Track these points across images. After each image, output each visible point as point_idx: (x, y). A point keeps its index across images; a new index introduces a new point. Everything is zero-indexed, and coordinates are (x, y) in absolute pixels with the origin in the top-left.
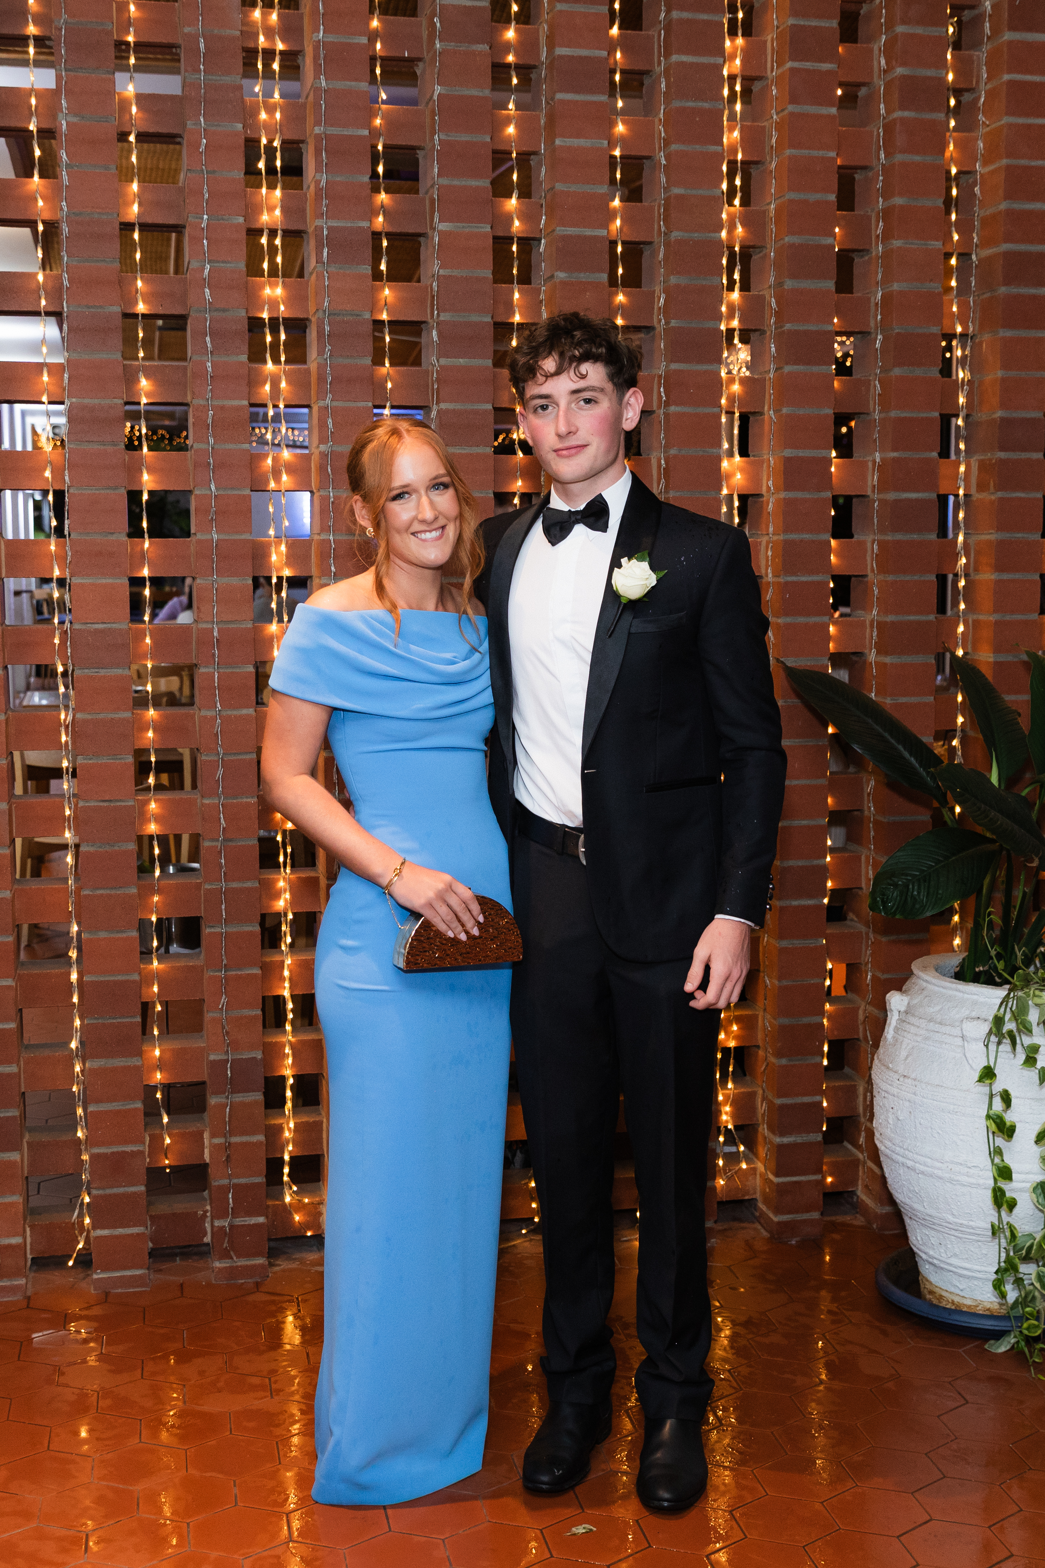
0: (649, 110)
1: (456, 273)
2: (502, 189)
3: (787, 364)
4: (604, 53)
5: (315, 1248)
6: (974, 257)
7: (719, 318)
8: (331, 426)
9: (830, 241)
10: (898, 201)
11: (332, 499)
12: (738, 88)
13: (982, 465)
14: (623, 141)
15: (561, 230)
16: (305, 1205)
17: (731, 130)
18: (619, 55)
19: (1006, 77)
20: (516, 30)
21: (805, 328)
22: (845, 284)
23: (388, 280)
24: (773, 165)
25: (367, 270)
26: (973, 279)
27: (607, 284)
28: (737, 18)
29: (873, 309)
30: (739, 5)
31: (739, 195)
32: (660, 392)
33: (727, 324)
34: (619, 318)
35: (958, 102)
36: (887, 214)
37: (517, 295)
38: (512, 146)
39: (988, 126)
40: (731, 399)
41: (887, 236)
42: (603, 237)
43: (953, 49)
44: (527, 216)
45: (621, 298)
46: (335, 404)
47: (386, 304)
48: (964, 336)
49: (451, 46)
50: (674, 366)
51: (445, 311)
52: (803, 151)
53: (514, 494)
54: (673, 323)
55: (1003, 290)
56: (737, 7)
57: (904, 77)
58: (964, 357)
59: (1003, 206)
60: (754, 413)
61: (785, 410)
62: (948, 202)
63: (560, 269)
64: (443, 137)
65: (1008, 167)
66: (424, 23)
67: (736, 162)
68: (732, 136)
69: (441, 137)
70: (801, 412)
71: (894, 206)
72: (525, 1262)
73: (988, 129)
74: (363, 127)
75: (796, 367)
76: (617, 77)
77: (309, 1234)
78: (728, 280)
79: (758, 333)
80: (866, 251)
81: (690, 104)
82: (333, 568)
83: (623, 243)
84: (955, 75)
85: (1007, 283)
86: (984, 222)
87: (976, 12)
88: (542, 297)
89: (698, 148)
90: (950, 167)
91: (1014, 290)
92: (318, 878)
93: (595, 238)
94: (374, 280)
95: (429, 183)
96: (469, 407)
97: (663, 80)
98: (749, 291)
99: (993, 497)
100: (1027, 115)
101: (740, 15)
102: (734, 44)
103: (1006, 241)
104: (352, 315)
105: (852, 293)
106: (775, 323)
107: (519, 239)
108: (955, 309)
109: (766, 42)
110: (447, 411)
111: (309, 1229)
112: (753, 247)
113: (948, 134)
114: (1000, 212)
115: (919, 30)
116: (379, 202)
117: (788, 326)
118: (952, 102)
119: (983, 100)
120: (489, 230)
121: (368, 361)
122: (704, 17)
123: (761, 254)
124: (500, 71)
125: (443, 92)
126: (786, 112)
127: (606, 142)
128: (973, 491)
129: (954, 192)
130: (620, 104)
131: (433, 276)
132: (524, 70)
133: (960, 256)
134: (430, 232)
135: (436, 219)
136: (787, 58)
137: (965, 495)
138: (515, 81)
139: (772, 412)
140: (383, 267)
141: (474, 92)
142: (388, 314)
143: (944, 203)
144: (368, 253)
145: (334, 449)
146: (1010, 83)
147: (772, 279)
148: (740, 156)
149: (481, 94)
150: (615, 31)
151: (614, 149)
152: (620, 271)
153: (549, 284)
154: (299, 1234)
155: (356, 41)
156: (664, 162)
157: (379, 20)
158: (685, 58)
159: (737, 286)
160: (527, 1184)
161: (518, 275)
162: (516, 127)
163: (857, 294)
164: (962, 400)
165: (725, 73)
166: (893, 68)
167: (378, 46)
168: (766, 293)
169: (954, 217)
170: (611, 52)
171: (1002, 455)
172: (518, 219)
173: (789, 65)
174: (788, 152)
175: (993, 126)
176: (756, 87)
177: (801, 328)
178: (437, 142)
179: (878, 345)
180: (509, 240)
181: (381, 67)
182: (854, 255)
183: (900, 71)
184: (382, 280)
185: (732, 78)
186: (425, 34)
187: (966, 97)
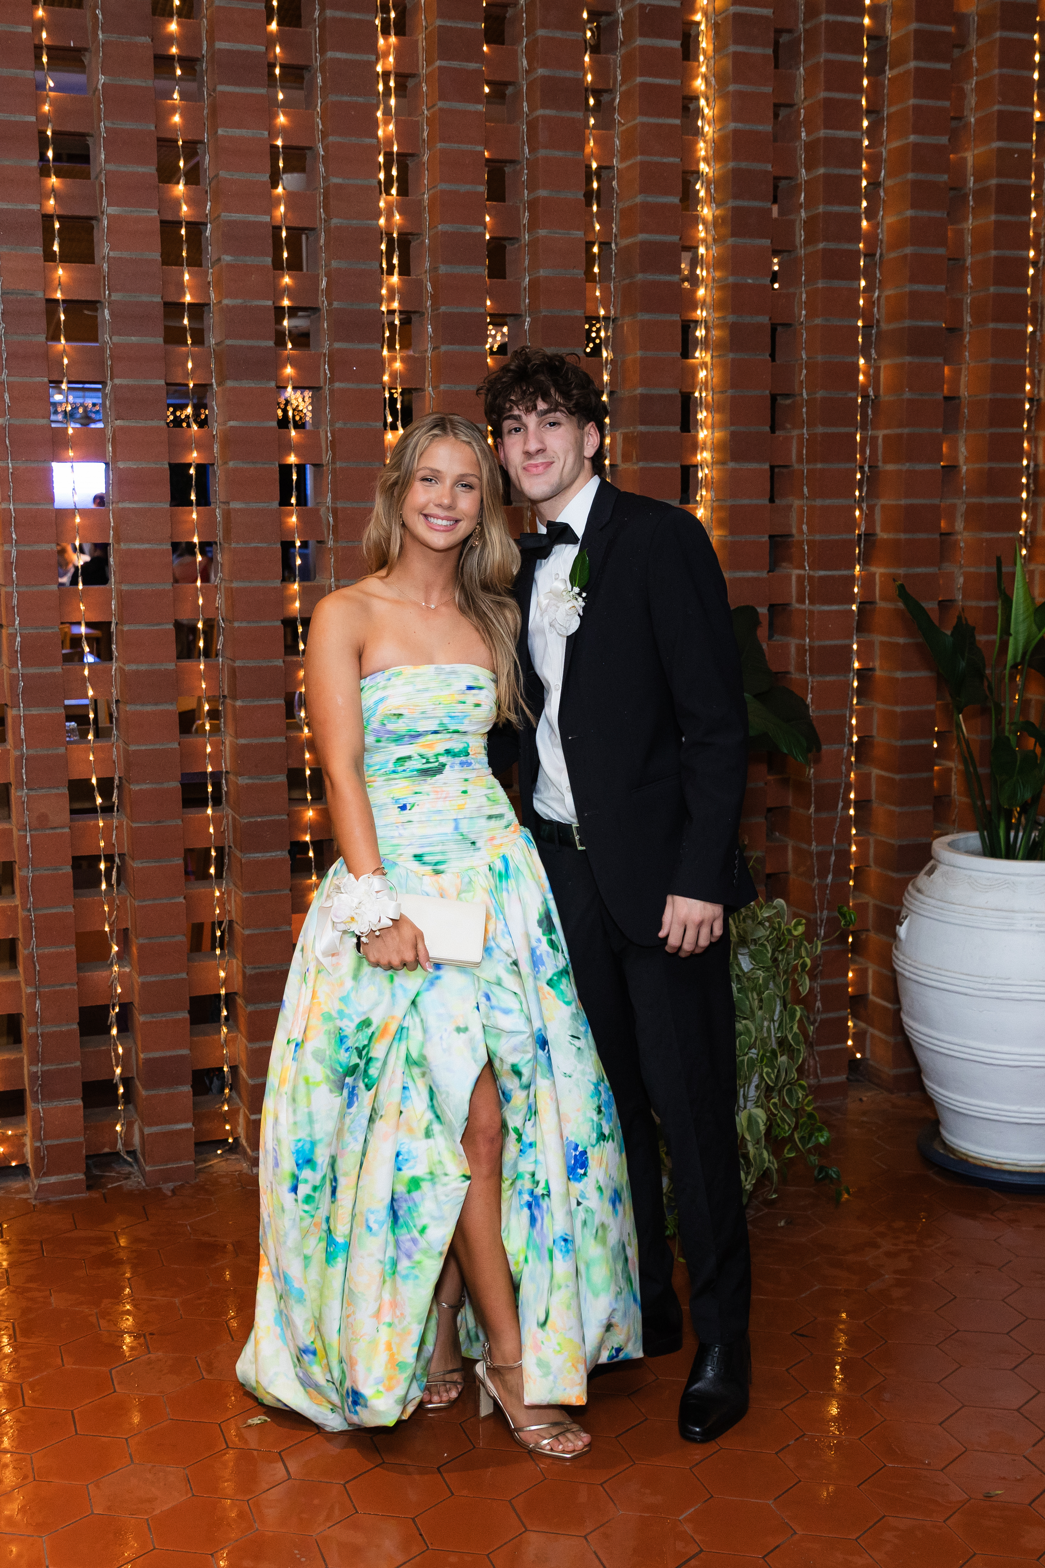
0: (309, 103)
1: (125, 255)
2: (168, 175)
3: (443, 344)
4: (262, 48)
5: (20, 1177)
6: (613, 246)
7: (380, 300)
8: (7, 400)
9: (480, 229)
10: (543, 193)
11: (11, 470)
12: (392, 84)
13: (626, 438)
14: (284, 132)
15: (226, 216)
16: (9, 1137)
17: (386, 123)
18: (278, 50)
19: (639, 80)
20: (178, 24)
21: (459, 310)
22: (497, 270)
23: (61, 261)
24: (426, 158)
25: (38, 250)
26: (613, 266)
27: (271, 267)
28: (389, 18)
29: (523, 293)
30: (391, 4)
31: (395, 185)
32: (325, 370)
33: (388, 306)
34: (285, 299)
35: (598, 102)
36: (532, 205)
37: (187, 277)
38: (177, 135)
39: (623, 125)
40: (393, 375)
41: (533, 225)
42: (266, 223)
43: (591, 53)
44: (195, 202)
45: (287, 280)
46: (12, 379)
47: (59, 284)
48: (606, 318)
49: (114, 37)
50: (337, 345)
51: (117, 291)
52: (453, 145)
53: (190, 465)
54: (336, 304)
55: (640, 276)
56: (389, 7)
57: (543, 77)
58: (607, 338)
59: (639, 199)
60: (416, 389)
61: (442, 387)
62: (589, 195)
63: (226, 252)
64: (109, 125)
65: (642, 163)
66: (89, 15)
67: (392, 153)
68: (386, 130)
69: (107, 124)
70: (458, 388)
71: (538, 198)
72: (220, 1180)
73: (624, 128)
74: (29, 114)
75: (451, 347)
76: (277, 71)
77: (13, 1164)
78: (387, 264)
79: (417, 315)
80: (514, 239)
81: (346, 99)
82: (14, 536)
83: (287, 229)
84: (593, 76)
85: (644, 271)
86: (624, 213)
87: (612, 18)
88: (210, 278)
89: (354, 140)
90: (591, 162)
91: (650, 277)
92: (11, 830)
93: (260, 223)
94: (45, 261)
95: (98, 170)
96: (143, 382)
97: (319, 74)
98: (409, 275)
99: (636, 467)
100: (659, 115)
101: (393, 15)
102: (387, 43)
103: (642, 232)
104: (25, 294)
105: (505, 278)
106: (432, 305)
107: (188, 223)
108: (598, 294)
109: (417, 41)
110: (121, 386)
111: (13, 1160)
112: (411, 234)
113: (588, 131)
114: (636, 205)
115: (558, 34)
116: (50, 185)
117: (443, 309)
118: (592, 102)
119: (618, 100)
120: (156, 214)
121: (42, 338)
122: (357, 16)
123: (419, 241)
124: (163, 63)
125: (108, 81)
126: (436, 108)
127: (266, 133)
128: (619, 461)
129: (595, 185)
130: (281, 96)
131: (104, 257)
132: (189, 62)
133: (601, 245)
134: (100, 216)
135: (105, 203)
136: (436, 55)
137: (610, 465)
138: (179, 72)
139: (430, 389)
140: (56, 248)
141: (138, 82)
142: (62, 294)
143: (585, 195)
144: (39, 235)
145: (12, 422)
146: (642, 84)
147: (427, 265)
148: (395, 148)
149: (144, 84)
150: (274, 26)
151: (277, 139)
152: (285, 255)
153: (216, 267)
154: (3, 1165)
155: (20, 30)
156: (322, 153)
157: (44, 10)
158: (339, 55)
159: (396, 270)
160: (220, 1108)
161: (187, 258)
162: (181, 116)
163: (510, 279)
164: (606, 378)
165: (379, 69)
166: (535, 69)
167: (44, 35)
168: (423, 276)
169: (595, 208)
170: (270, 46)
171: (642, 428)
172: (186, 204)
173: (438, 63)
174: (439, 145)
175: (629, 125)
176: (410, 83)
177: (455, 310)
178: (103, 129)
179: (526, 327)
180: (178, 224)
181: (47, 55)
182: (506, 243)
183: (541, 71)
184: (55, 261)
185: (386, 75)
186: (90, 25)
187: (605, 98)
